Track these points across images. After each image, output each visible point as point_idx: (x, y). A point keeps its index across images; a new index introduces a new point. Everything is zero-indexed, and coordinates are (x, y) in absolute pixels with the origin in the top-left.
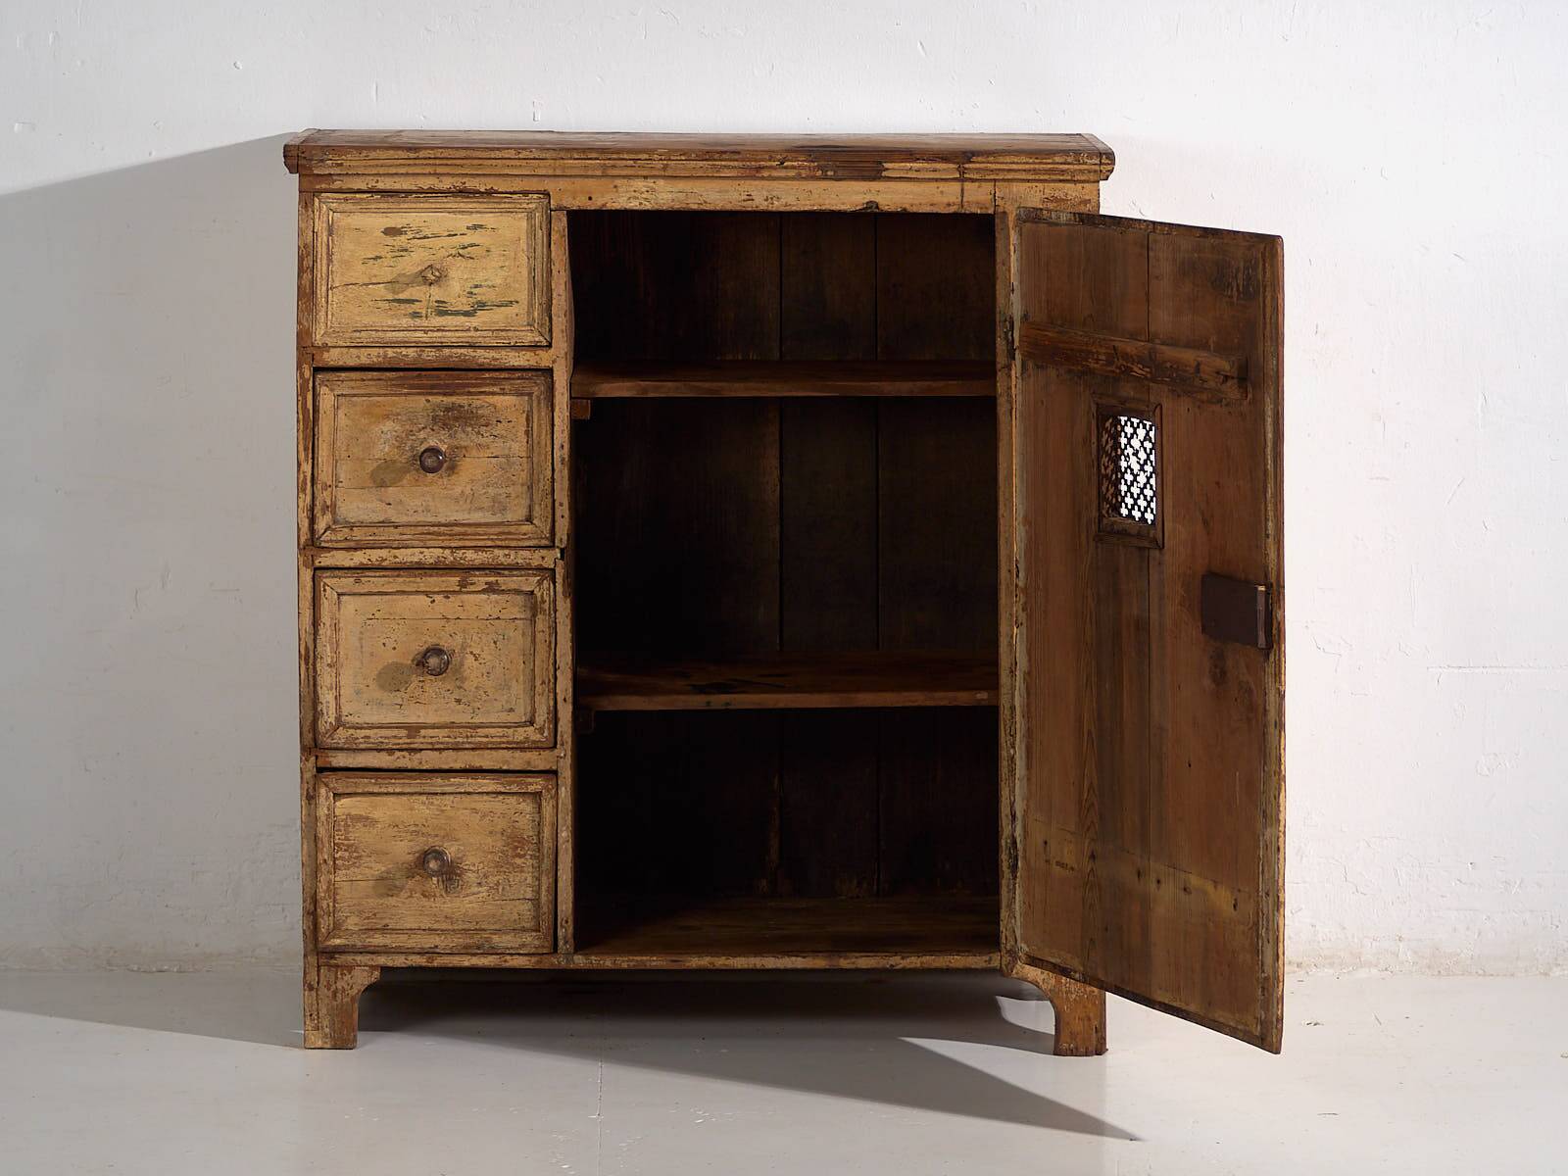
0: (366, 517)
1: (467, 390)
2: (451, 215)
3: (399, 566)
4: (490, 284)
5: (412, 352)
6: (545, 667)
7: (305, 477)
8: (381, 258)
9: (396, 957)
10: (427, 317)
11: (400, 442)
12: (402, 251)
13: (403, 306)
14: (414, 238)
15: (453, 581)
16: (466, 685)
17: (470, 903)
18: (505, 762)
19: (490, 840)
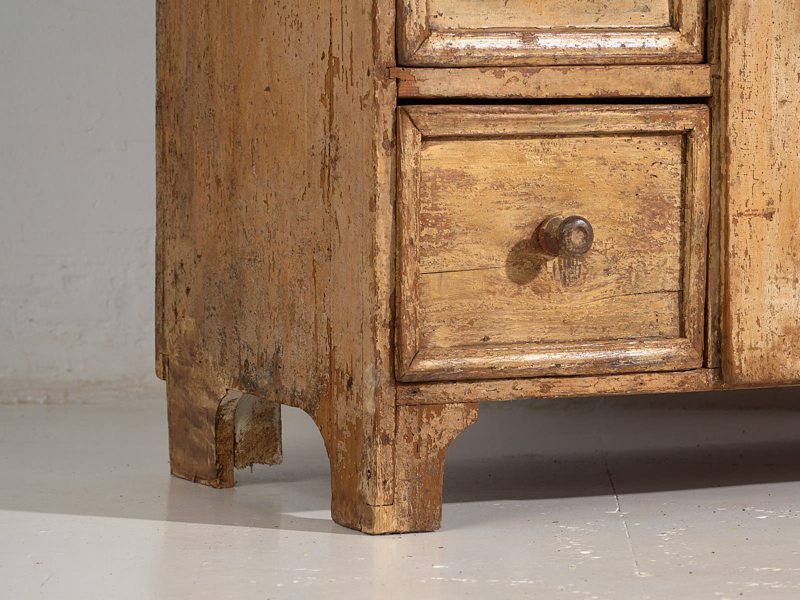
17: (595, 299)
18: (648, 85)
19: (620, 205)
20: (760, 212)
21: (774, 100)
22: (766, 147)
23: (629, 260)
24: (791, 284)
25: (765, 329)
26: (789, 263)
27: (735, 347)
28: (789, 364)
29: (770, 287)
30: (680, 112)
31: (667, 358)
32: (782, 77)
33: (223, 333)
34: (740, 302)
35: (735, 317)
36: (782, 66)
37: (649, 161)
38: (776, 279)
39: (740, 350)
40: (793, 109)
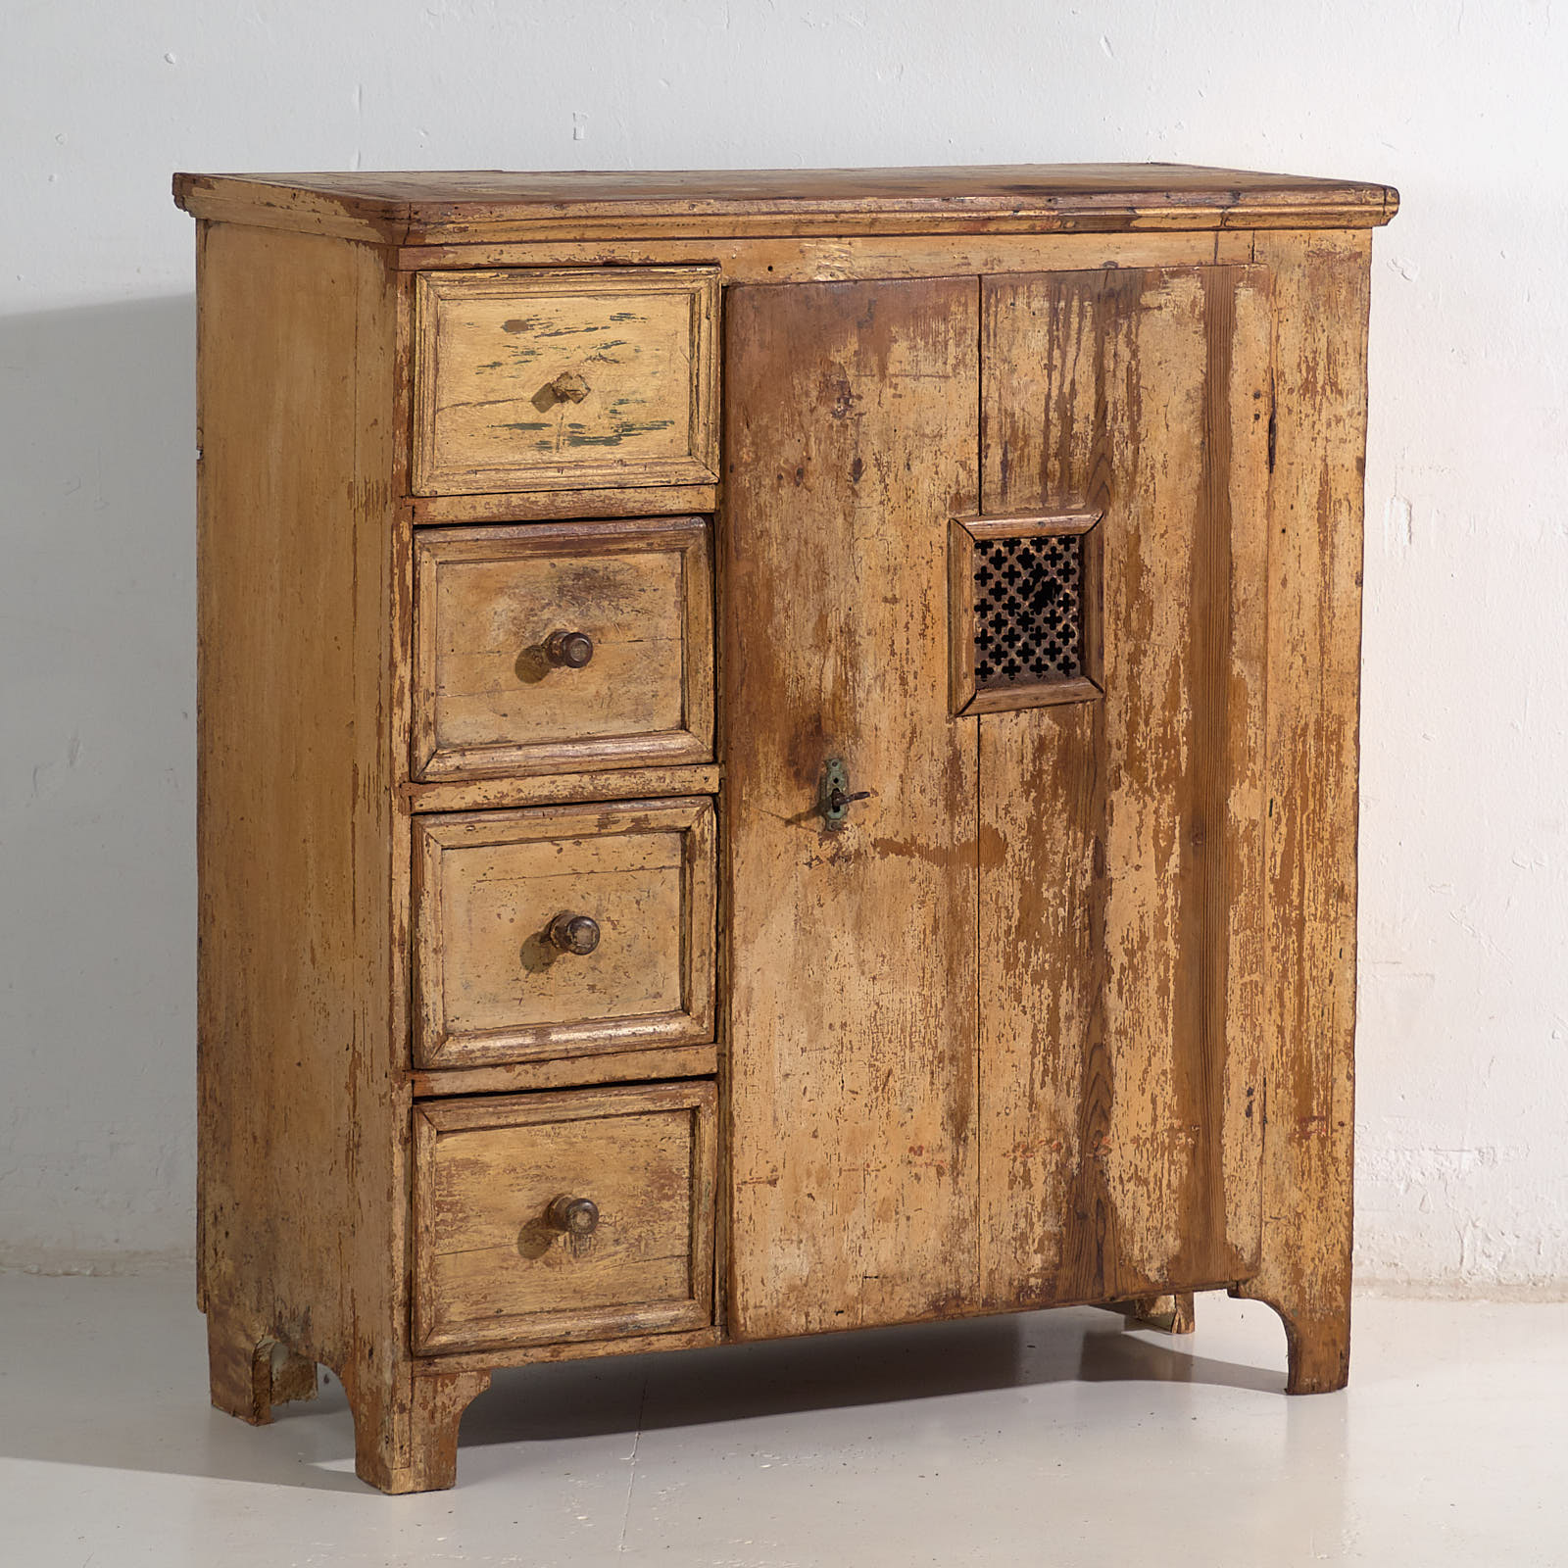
0: (476, 736)
1: (605, 547)
2: (592, 301)
3: (522, 803)
4: (639, 397)
5: (542, 498)
6: (706, 931)
7: (402, 683)
8: (500, 364)
9: (510, 1353)
10: (558, 448)
11: (519, 624)
12: (527, 353)
13: (528, 433)
14: (543, 335)
15: (591, 817)
16: (602, 965)
17: (605, 1268)
18: (654, 1068)
19: (630, 1179)
20: (764, 1179)
21: (777, 1074)
22: (770, 1119)
23: (639, 1230)
24: (795, 1244)
25: (770, 1288)
26: (794, 1226)
27: (740, 1307)
28: (793, 1320)
29: (774, 1250)
30: (686, 1091)
31: (675, 1320)
32: (786, 1052)
33: (259, 1281)
34: (744, 1264)
35: (739, 1279)
36: (786, 1043)
37: (659, 1137)
38: (781, 1241)
39: (745, 1309)
40: (797, 1081)
